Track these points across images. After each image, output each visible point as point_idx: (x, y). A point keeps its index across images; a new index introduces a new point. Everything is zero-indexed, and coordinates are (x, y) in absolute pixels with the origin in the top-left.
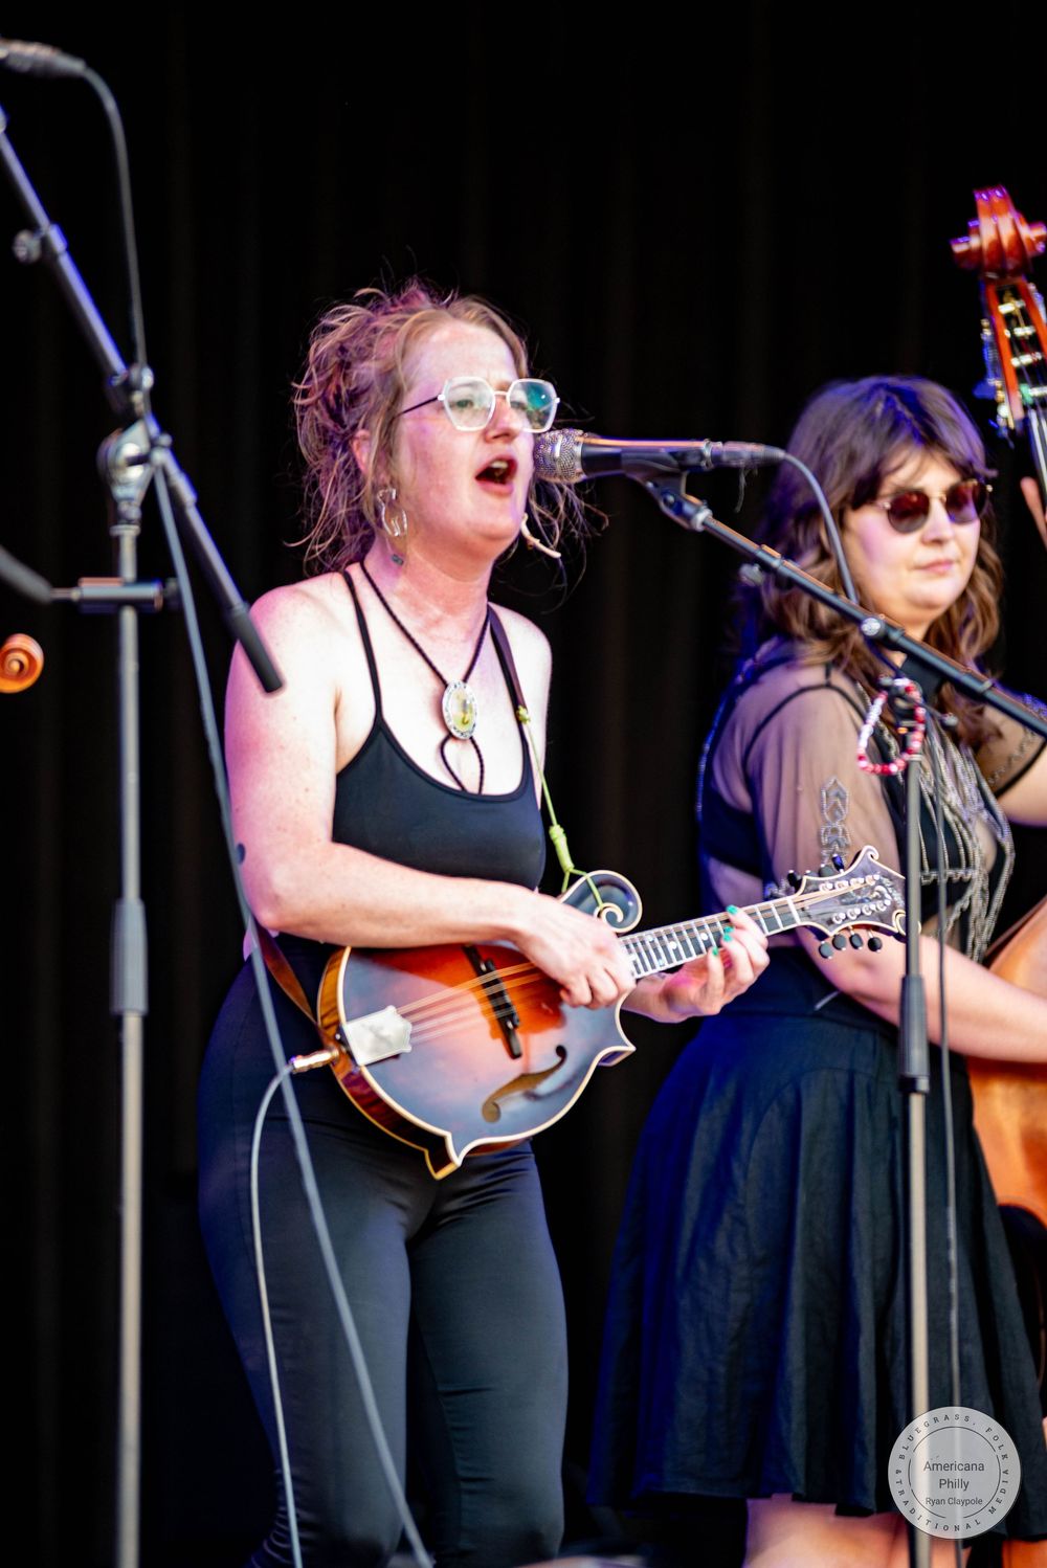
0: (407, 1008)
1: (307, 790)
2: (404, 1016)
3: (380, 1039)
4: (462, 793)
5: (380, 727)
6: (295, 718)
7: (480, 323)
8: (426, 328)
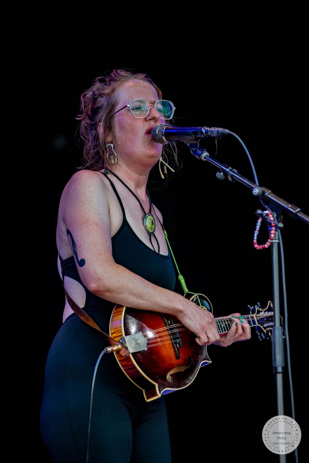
4: (156, 253)
5: (125, 223)
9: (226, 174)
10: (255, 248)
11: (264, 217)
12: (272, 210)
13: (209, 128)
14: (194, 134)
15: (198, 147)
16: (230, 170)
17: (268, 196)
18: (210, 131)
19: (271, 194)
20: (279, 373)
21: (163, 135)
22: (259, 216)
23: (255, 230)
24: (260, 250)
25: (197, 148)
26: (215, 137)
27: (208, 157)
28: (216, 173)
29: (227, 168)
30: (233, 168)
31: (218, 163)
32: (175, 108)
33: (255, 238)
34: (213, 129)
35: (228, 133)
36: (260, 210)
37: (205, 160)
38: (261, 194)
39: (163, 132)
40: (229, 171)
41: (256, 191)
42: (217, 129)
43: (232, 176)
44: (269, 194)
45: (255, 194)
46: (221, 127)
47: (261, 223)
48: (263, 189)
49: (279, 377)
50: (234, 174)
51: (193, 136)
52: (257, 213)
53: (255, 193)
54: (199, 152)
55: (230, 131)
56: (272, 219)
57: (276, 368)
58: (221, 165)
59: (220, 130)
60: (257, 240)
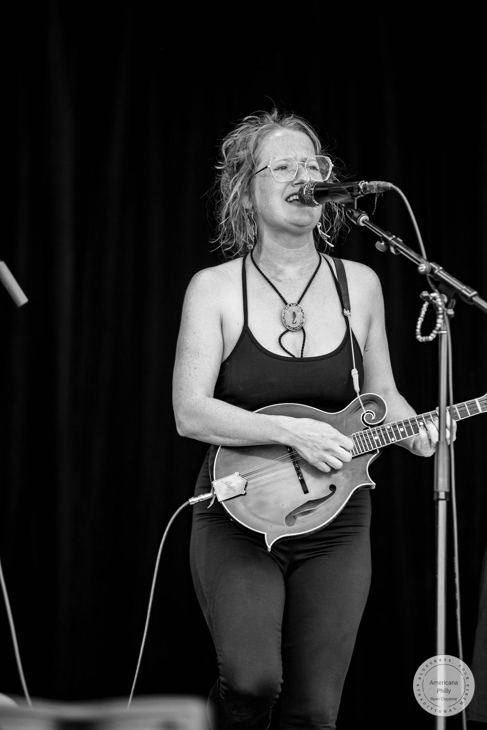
0: (243, 473)
1: (195, 368)
2: (243, 476)
3: (231, 488)
4: (293, 359)
5: (246, 332)
6: (194, 333)
7: (295, 129)
8: (268, 132)
9: (388, 244)
10: (417, 341)
11: (431, 301)
12: (441, 292)
13: (369, 182)
14: (349, 191)
15: (356, 208)
16: (394, 239)
17: (438, 274)
18: (368, 185)
19: (443, 271)
20: (442, 500)
21: (312, 195)
22: (425, 300)
23: (419, 316)
24: (423, 343)
25: (354, 209)
26: (376, 193)
27: (367, 222)
28: (376, 242)
29: (390, 236)
30: (397, 236)
31: (380, 230)
32: (333, 165)
33: (419, 326)
34: (372, 183)
35: (391, 187)
36: (427, 292)
37: (364, 225)
38: (429, 271)
39: (312, 191)
40: (392, 241)
41: (423, 267)
42: (377, 183)
43: (395, 247)
44: (439, 272)
45: (422, 271)
46: (382, 180)
47: (428, 308)
48: (433, 265)
49: (442, 506)
50: (398, 245)
51: (349, 193)
52: (422, 296)
53: (422, 269)
54: (356, 214)
55: (394, 184)
56: (440, 303)
57: (438, 494)
58: (383, 232)
59: (382, 183)
60: (422, 329)
